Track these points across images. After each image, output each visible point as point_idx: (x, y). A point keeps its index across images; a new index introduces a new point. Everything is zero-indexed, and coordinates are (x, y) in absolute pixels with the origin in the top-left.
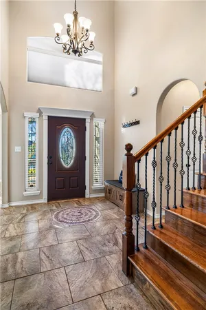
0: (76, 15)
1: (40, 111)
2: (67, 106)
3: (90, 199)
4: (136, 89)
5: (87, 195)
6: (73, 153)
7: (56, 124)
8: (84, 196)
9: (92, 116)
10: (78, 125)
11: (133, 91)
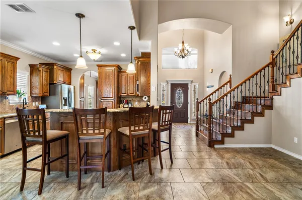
0: (183, 43)
1: (167, 82)
2: (179, 79)
3: (190, 123)
4: (212, 70)
5: (189, 122)
6: (182, 100)
7: (174, 87)
8: (187, 122)
9: (192, 82)
10: (185, 87)
11: (210, 71)
